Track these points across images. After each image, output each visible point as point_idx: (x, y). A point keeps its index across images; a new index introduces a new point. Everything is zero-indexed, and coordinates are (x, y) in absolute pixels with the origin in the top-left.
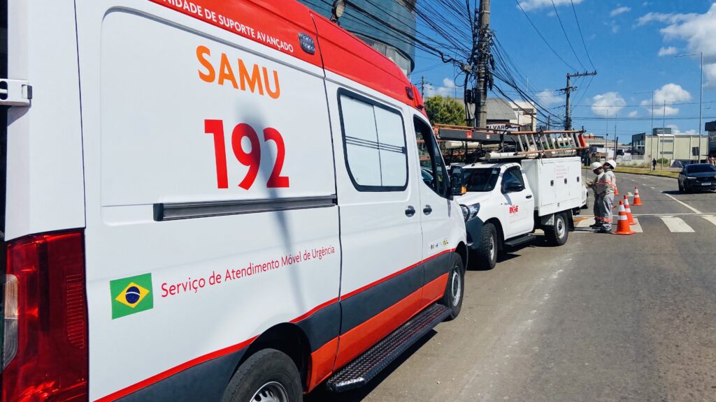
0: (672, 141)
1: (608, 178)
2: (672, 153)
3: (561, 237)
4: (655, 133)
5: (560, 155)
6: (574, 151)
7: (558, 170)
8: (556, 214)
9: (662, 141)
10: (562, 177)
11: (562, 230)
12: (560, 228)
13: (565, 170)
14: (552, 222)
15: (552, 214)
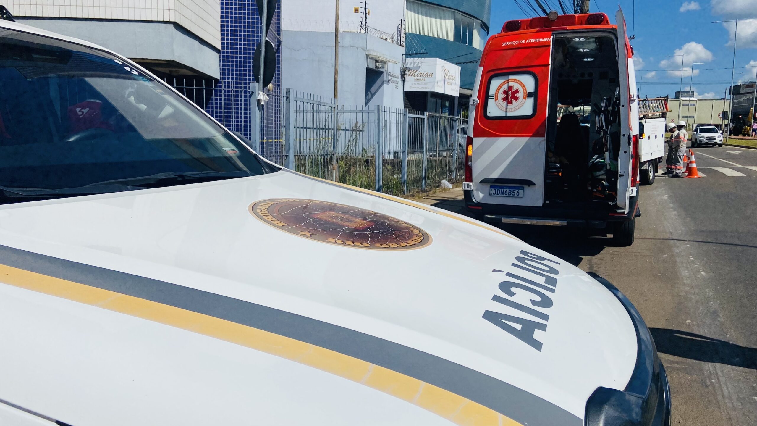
0: (694, 105)
1: (682, 136)
2: (693, 117)
3: (651, 178)
4: (677, 96)
5: (654, 117)
6: (661, 114)
7: (653, 128)
8: (649, 161)
9: (684, 105)
10: (654, 133)
11: (651, 173)
12: (651, 172)
13: (656, 128)
14: (646, 167)
15: (647, 161)
